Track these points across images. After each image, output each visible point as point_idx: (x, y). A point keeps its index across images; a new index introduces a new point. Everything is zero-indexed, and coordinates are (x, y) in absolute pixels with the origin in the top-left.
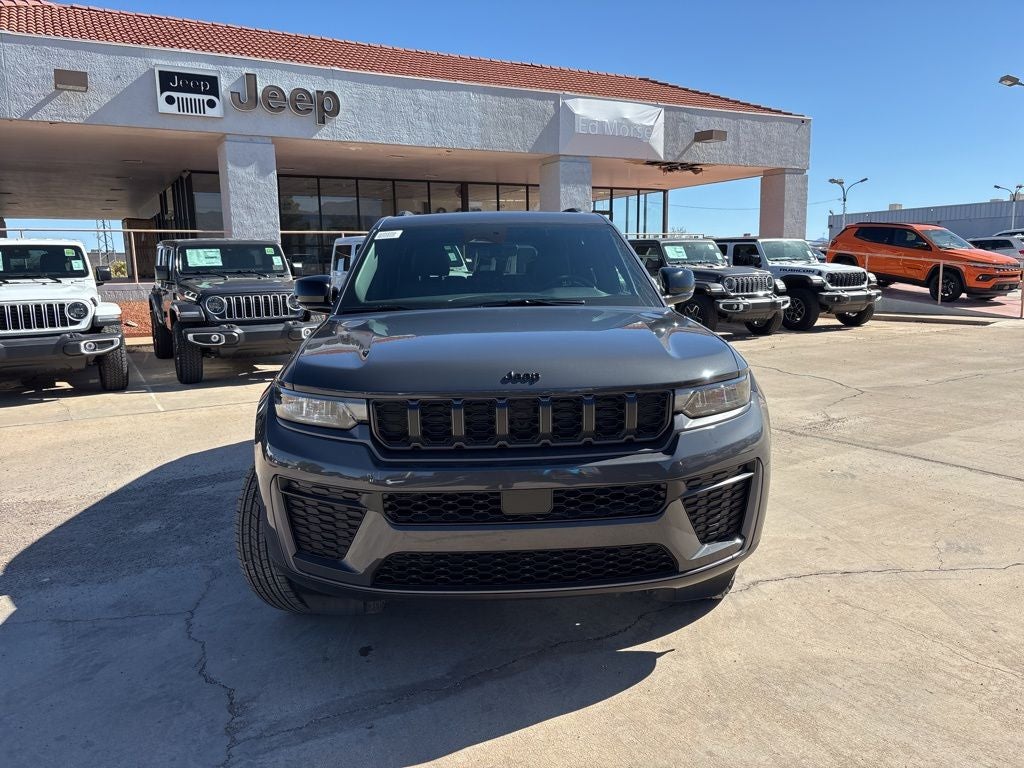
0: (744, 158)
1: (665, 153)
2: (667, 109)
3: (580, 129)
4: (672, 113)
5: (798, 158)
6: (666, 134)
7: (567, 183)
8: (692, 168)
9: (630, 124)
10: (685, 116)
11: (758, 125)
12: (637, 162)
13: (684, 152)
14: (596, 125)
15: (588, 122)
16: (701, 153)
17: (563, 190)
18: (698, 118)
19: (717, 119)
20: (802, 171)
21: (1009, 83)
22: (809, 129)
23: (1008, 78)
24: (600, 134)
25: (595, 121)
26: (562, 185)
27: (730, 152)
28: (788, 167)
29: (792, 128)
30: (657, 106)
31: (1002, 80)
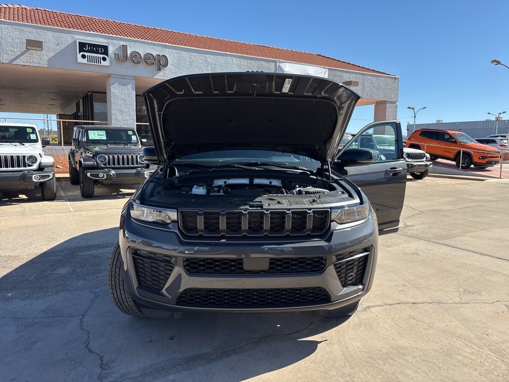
0: (367, 95)
2: (329, 69)
4: (332, 72)
5: (393, 96)
10: (338, 73)
11: (373, 79)
18: (345, 74)
19: (354, 76)
20: (395, 103)
21: (496, 63)
22: (398, 82)
23: (495, 61)
27: (360, 92)
28: (388, 100)
29: (390, 81)
30: (325, 68)
31: (492, 62)
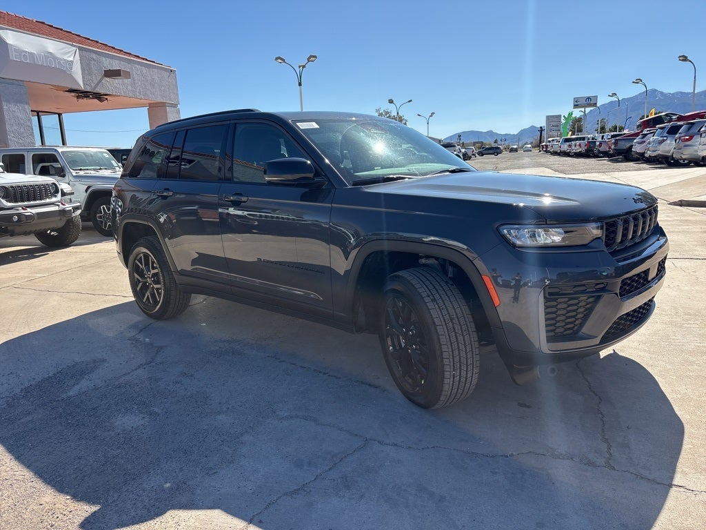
0: (140, 93)
1: (84, 84)
2: (80, 49)
3: (13, 56)
4: (84, 53)
5: (172, 96)
6: (83, 70)
7: (8, 101)
8: (99, 97)
9: (55, 58)
10: (94, 56)
11: (145, 70)
12: (58, 88)
13: (97, 84)
14: (27, 55)
15: (20, 52)
16: (109, 86)
17: (5, 107)
18: (104, 59)
19: (117, 62)
20: (175, 106)
21: (280, 61)
22: (176, 77)
23: (279, 58)
24: (31, 63)
25: (26, 52)
26: (4, 103)
27: (130, 88)
28: (168, 102)
29: (166, 74)
30: (72, 45)
31: (277, 59)
